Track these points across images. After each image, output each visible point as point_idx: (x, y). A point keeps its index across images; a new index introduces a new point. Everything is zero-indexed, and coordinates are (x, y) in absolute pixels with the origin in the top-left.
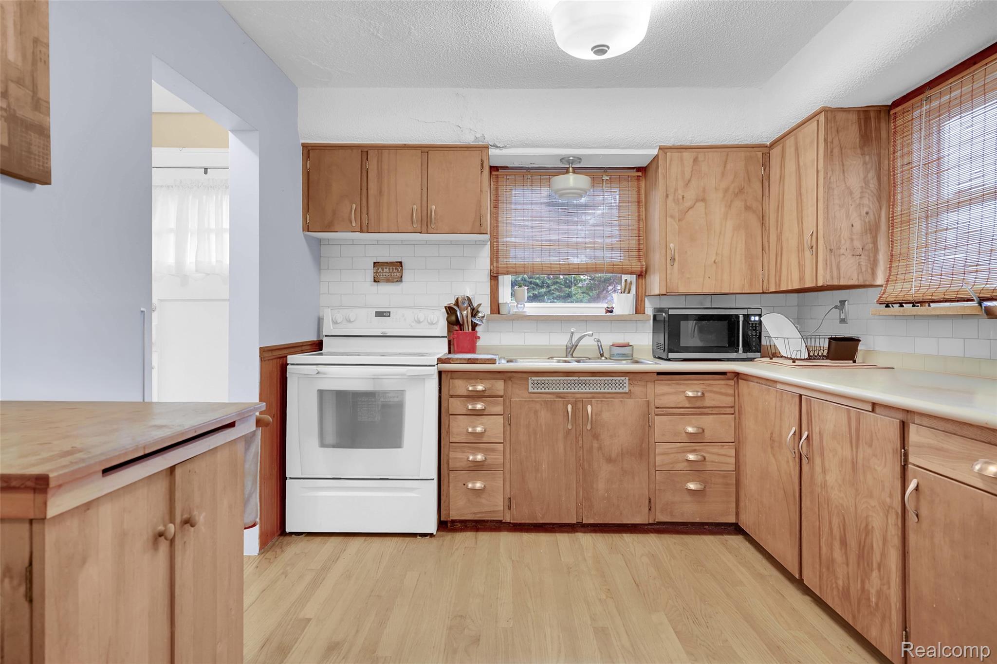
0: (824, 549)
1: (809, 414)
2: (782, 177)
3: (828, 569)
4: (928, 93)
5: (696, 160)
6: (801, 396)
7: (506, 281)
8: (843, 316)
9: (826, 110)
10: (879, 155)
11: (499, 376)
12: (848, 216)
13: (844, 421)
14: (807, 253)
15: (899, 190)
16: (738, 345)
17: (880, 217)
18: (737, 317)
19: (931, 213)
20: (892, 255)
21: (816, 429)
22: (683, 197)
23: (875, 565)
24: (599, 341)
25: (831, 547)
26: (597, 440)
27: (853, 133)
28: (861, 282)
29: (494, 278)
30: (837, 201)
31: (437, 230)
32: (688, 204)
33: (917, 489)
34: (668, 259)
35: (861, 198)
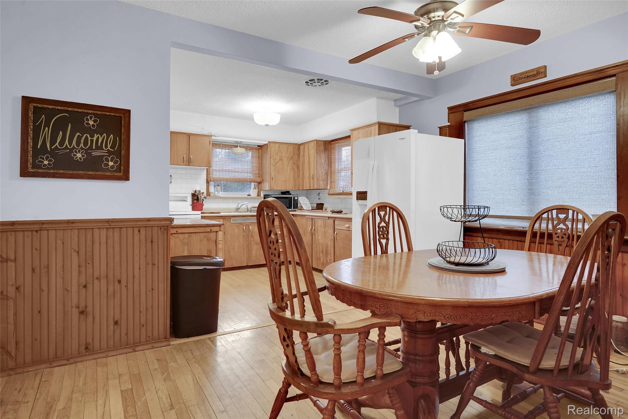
0: (318, 255)
1: (314, 222)
2: (304, 155)
3: (319, 260)
4: (339, 141)
5: (279, 147)
6: (312, 218)
7: (212, 183)
8: (319, 197)
9: (316, 140)
10: (328, 154)
11: (221, 218)
12: (321, 170)
13: (323, 222)
14: (311, 179)
15: (333, 164)
16: (292, 206)
17: (328, 170)
18: (291, 197)
19: (340, 171)
20: (331, 181)
21: (316, 226)
22: (275, 159)
23: (329, 253)
24: (247, 206)
25: (320, 254)
26: (253, 238)
27: (322, 148)
28: (324, 188)
29: (208, 182)
30: (319, 166)
31: (193, 165)
32: (277, 161)
33: (336, 233)
34: (271, 178)
35: (324, 165)
